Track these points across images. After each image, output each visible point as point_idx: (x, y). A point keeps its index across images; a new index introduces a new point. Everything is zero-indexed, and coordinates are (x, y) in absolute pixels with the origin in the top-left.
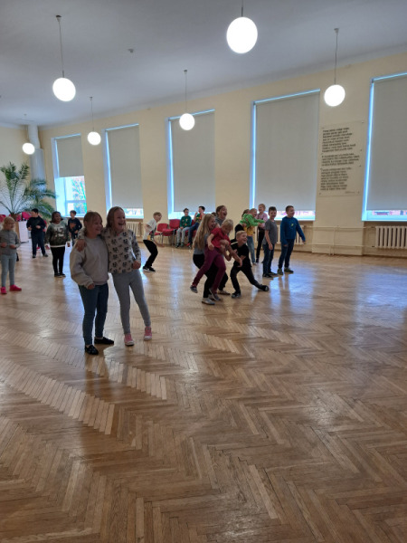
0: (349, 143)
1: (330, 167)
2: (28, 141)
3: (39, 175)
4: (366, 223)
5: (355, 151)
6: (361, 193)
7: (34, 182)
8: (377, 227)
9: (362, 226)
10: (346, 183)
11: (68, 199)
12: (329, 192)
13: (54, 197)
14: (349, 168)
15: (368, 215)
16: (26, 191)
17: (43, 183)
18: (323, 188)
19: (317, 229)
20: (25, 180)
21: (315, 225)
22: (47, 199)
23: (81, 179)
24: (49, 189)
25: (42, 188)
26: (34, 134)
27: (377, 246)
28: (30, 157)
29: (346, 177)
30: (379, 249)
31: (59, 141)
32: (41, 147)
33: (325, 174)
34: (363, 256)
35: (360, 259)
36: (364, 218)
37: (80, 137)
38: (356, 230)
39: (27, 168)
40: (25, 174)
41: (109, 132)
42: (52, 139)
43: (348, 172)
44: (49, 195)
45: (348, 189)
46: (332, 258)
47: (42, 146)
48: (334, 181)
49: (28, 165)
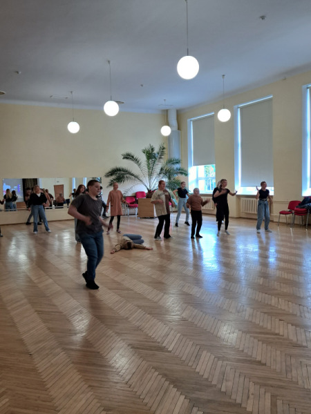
2: (168, 124)
3: (176, 156)
7: (171, 161)
11: (200, 176)
13: (186, 175)
17: (178, 162)
20: (162, 160)
24: (183, 167)
26: (173, 117)
28: (167, 138)
31: (194, 121)
32: (179, 129)
40: (162, 154)
42: (188, 120)
47: (180, 127)
49: (165, 146)
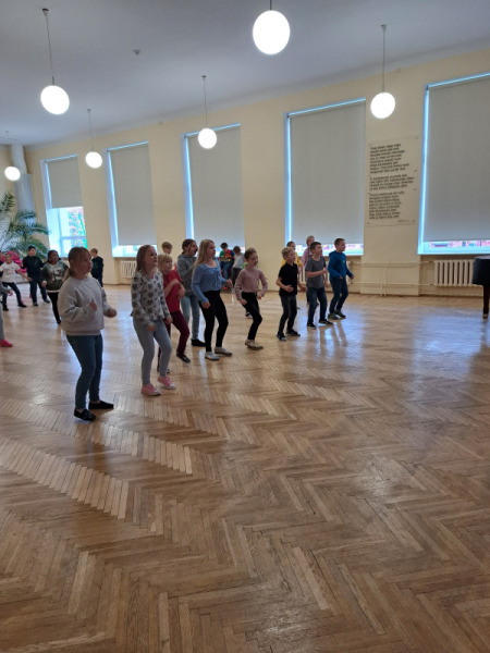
0: (400, 162)
1: (380, 191)
2: (12, 164)
3: (27, 207)
4: (423, 257)
5: (408, 172)
6: (416, 222)
7: (21, 215)
8: (436, 262)
9: (418, 261)
10: (398, 210)
11: (64, 235)
12: (380, 221)
13: (47, 233)
14: (402, 193)
15: (425, 248)
16: (11, 225)
17: (32, 215)
18: (372, 217)
19: (367, 265)
20: (9, 213)
21: (363, 261)
22: (38, 236)
23: (78, 210)
24: (40, 222)
25: (30, 222)
26: (19, 155)
27: (436, 284)
28: (15, 184)
29: (398, 203)
30: (438, 287)
31: (50, 163)
32: (28, 172)
33: (373, 200)
34: (421, 296)
35: (416, 300)
36: (421, 251)
37: (76, 159)
38: (412, 266)
39: (11, 197)
40: (9, 205)
41: (112, 152)
42: (42, 161)
43: (401, 197)
44: (40, 231)
45: (401, 217)
46: (385, 300)
47: (29, 170)
48: (385, 208)
49: (12, 194)
